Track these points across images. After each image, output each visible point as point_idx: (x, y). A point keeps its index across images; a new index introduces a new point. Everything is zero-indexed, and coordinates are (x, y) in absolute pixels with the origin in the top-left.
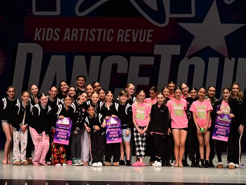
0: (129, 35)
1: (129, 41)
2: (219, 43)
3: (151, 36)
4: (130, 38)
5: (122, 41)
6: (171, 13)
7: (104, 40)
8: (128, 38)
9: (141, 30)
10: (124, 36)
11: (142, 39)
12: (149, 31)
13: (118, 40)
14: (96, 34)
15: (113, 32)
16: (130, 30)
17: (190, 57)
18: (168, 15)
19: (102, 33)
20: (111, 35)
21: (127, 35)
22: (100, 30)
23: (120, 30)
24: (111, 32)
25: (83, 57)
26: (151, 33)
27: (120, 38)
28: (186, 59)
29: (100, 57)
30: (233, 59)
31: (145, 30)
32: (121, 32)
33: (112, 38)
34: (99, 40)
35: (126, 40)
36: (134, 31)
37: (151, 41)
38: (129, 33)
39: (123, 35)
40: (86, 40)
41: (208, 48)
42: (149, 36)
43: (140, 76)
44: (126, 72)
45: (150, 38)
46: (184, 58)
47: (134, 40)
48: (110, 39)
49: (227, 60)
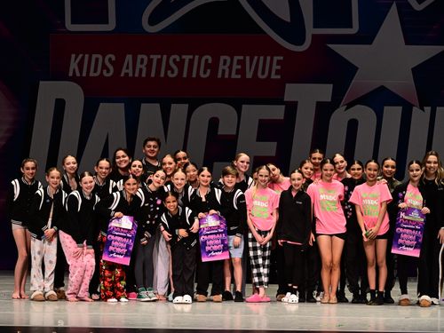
0: (239, 67)
1: (239, 76)
2: (401, 81)
3: (279, 67)
4: (242, 72)
5: (226, 76)
6: (314, 27)
7: (194, 75)
8: (238, 72)
9: (262, 58)
10: (230, 67)
11: (263, 73)
12: (276, 58)
13: (220, 75)
14: (180, 65)
15: (210, 61)
16: (241, 58)
17: (350, 105)
18: (310, 30)
19: (191, 62)
20: (207, 66)
21: (236, 67)
22: (187, 58)
23: (222, 58)
24: (207, 60)
25: (158, 105)
26: (279, 63)
27: (224, 71)
28: (342, 108)
29: (186, 106)
30: (428, 109)
31: (269, 58)
32: (225, 62)
33: (209, 71)
34: (185, 75)
35: (234, 76)
36: (248, 58)
37: (279, 77)
38: (239, 62)
39: (228, 66)
40: (162, 75)
41: (382, 88)
42: (275, 67)
43: (259, 139)
44: (235, 133)
45: (277, 72)
46: (338, 107)
47: (249, 75)
48: (205, 72)
49: (416, 111)
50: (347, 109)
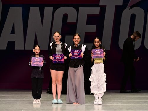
17: (131, 7)
25: (38, 8)
28: (128, 9)
29: (52, 8)
43: (88, 24)
44: (76, 21)
50: (130, 9)
